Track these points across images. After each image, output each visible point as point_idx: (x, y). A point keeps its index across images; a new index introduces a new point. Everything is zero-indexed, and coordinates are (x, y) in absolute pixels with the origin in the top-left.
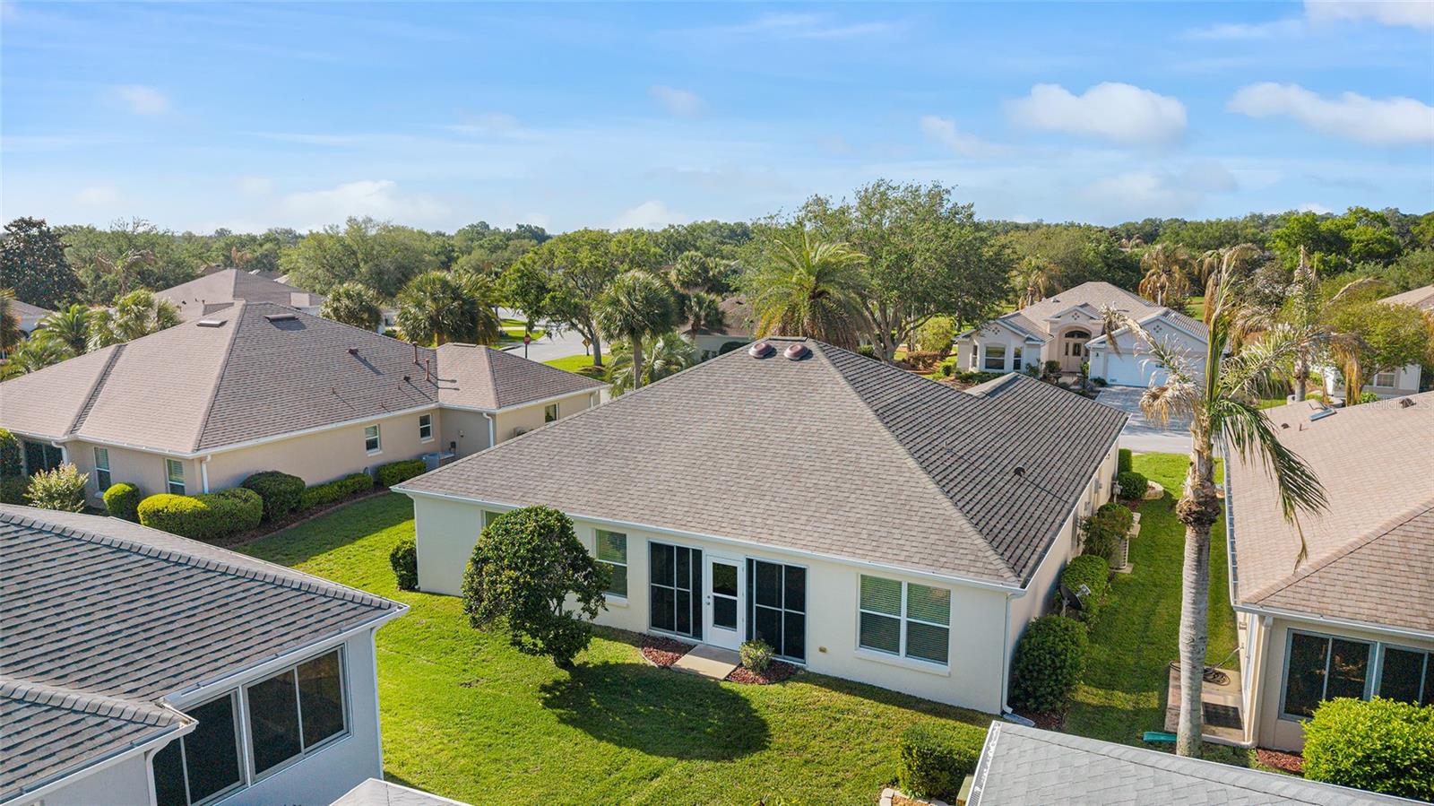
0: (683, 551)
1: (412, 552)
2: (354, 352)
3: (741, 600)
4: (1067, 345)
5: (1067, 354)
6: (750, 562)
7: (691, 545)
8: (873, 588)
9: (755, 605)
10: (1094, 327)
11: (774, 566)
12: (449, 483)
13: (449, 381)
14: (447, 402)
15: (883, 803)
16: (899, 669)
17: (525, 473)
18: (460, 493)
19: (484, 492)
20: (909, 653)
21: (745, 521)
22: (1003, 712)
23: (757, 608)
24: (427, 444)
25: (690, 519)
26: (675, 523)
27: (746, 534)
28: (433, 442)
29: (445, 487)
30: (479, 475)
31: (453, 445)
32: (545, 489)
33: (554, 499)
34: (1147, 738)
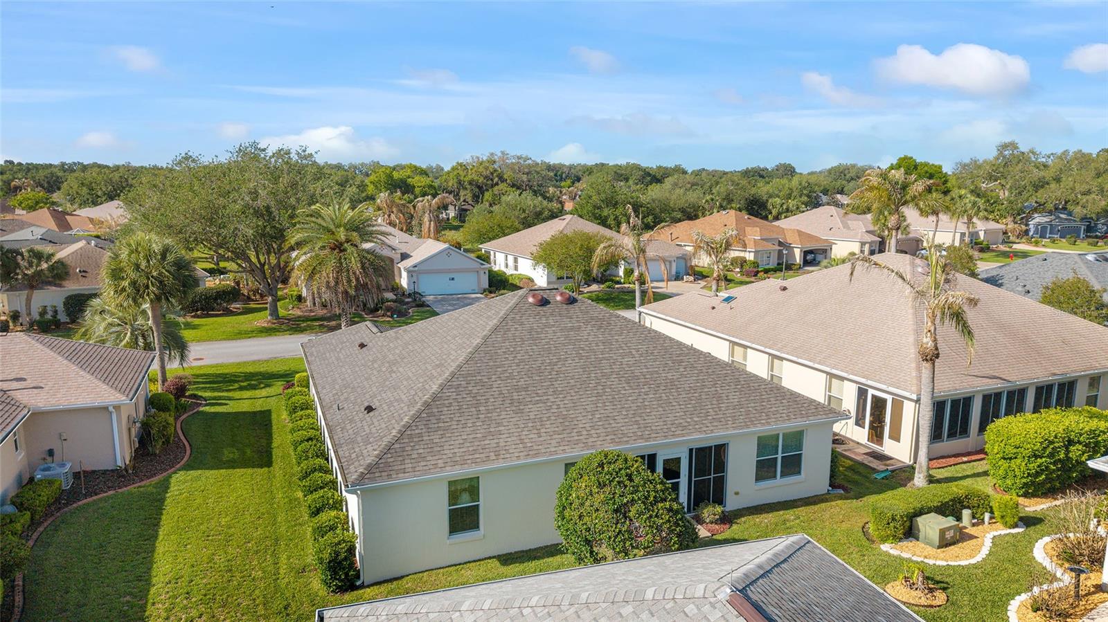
3: (683, 481)
6: (691, 450)
7: (647, 452)
8: (766, 445)
9: (693, 479)
10: (395, 256)
11: (706, 448)
12: (407, 466)
13: (11, 380)
14: (40, 405)
15: (894, 552)
16: (780, 487)
17: (471, 436)
18: (432, 471)
19: (455, 463)
20: (782, 475)
21: (681, 423)
22: (828, 490)
23: (695, 481)
24: (21, 459)
25: (647, 433)
26: (641, 437)
27: (693, 430)
28: (24, 456)
29: (407, 470)
30: (429, 450)
31: (51, 453)
32: (508, 443)
33: (528, 449)
34: (879, 477)
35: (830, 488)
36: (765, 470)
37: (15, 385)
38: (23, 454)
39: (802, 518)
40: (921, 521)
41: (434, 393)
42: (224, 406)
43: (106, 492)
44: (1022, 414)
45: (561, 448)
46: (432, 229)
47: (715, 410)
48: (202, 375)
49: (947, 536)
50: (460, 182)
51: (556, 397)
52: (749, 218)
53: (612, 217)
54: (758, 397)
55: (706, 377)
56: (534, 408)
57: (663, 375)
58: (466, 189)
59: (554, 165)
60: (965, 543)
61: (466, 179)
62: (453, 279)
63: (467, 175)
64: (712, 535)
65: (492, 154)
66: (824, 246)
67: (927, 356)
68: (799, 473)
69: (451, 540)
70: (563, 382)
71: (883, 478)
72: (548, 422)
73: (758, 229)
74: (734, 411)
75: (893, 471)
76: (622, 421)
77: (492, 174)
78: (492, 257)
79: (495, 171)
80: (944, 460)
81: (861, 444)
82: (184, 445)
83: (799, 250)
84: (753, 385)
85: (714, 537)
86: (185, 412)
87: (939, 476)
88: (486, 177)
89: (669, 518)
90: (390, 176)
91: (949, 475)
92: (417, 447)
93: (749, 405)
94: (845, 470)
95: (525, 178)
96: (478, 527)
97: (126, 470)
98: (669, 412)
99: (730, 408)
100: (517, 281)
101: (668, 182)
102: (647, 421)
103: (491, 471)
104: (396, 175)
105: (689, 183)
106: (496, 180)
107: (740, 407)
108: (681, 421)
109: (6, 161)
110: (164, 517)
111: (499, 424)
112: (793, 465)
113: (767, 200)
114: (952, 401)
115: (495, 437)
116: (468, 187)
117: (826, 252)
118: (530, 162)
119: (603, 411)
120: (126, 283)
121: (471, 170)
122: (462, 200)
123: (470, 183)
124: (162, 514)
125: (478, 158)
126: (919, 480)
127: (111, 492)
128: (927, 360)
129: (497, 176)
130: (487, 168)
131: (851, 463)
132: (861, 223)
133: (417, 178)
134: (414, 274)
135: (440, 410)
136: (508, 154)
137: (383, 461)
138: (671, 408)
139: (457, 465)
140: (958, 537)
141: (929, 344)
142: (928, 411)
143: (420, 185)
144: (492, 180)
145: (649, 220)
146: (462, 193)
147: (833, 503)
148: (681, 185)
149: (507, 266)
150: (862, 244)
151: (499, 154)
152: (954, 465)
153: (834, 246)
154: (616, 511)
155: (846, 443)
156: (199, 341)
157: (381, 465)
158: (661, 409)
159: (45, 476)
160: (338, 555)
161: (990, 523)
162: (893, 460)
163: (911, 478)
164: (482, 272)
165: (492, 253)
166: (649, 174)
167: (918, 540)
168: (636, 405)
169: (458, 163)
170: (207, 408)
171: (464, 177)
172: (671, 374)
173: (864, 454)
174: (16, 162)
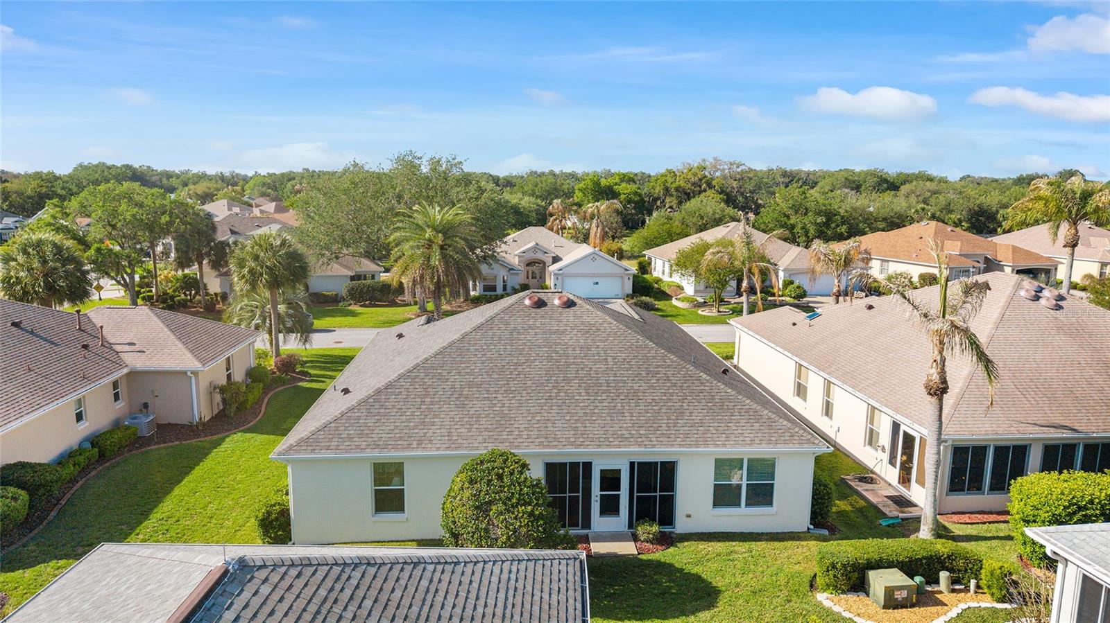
0: (574, 465)
1: (285, 513)
2: (15, 324)
3: (624, 494)
4: (528, 272)
5: (528, 278)
6: (632, 464)
7: (581, 460)
8: (724, 466)
9: (635, 494)
10: (547, 259)
11: (650, 463)
12: (333, 444)
13: (125, 344)
14: (138, 366)
15: (827, 604)
16: (742, 517)
17: (404, 424)
18: (352, 451)
19: (377, 446)
20: (747, 505)
21: (624, 434)
22: (808, 529)
23: (637, 496)
24: (119, 408)
25: (581, 440)
26: (572, 444)
27: (633, 443)
28: (124, 406)
29: (331, 447)
30: (359, 432)
31: (146, 406)
32: (436, 435)
33: (452, 442)
34: (884, 524)
35: (812, 527)
36: (724, 496)
37: (127, 348)
38: (123, 404)
39: (753, 553)
40: (872, 574)
41: (390, 382)
42: (321, 384)
43: (173, 442)
44: (1071, 471)
45: (484, 445)
46: (598, 234)
47: (669, 425)
48: (323, 356)
49: (896, 597)
50: (667, 190)
51: (505, 395)
52: (952, 231)
53: (800, 226)
54: (726, 418)
55: (676, 391)
56: (478, 404)
57: (630, 385)
58: (672, 196)
59: (791, 172)
60: (922, 609)
61: (674, 185)
62: (597, 283)
63: (675, 182)
64: (639, 554)
65: (704, 160)
66: (1049, 265)
67: (931, 389)
68: (770, 504)
69: (375, 518)
70: (520, 382)
71: (889, 526)
72: (485, 419)
73: (959, 243)
74: (691, 429)
75: (903, 519)
76: (561, 425)
77: (700, 180)
78: (653, 263)
79: (705, 177)
80: (979, 516)
81: (892, 486)
82: (259, 414)
83: (1010, 268)
84: (728, 404)
85: (640, 556)
86: (283, 385)
87: (957, 532)
88: (693, 184)
89: (528, 522)
90: (597, 184)
91: (974, 533)
92: (350, 428)
93: (712, 425)
94: (851, 511)
95: (735, 184)
96: (404, 510)
97: (197, 426)
98: (617, 422)
99: (688, 425)
100: (666, 288)
101: (904, 189)
102: (588, 429)
103: (413, 458)
104: (603, 182)
105: (929, 191)
106: (704, 186)
107: (700, 425)
108: (625, 432)
109: (304, 169)
110: (197, 468)
111: (436, 416)
112: (762, 494)
113: (998, 211)
114: (997, 449)
115: (426, 427)
116: (675, 193)
117: (1049, 273)
118: (743, 167)
119: (546, 414)
120: (246, 270)
121: (680, 176)
122: (667, 206)
123: (677, 189)
124: (198, 465)
125: (689, 164)
126: (925, 533)
127: (177, 443)
128: (931, 394)
129: (705, 182)
130: (695, 174)
131: (863, 503)
132: (1107, 239)
133: (624, 185)
134: (559, 277)
135: (387, 397)
136: (720, 160)
137: (314, 436)
138: (621, 418)
139: (378, 448)
140: (914, 601)
141: (934, 377)
142: (933, 454)
143: (625, 192)
144: (700, 187)
145: (843, 230)
146: (668, 200)
147: (804, 543)
148: (919, 194)
149: (663, 273)
150: (1102, 265)
151: (712, 160)
152: (990, 523)
153: (1059, 265)
154: (477, 508)
155: (876, 483)
156: (350, 327)
157: (311, 440)
158: (609, 418)
159: (132, 423)
160: (269, 516)
161: (976, 592)
162: (916, 508)
163: (918, 530)
164: (627, 278)
165: (653, 259)
166: (886, 181)
167: (868, 596)
168: (584, 411)
169: (667, 170)
170: (305, 383)
171: (672, 183)
172: (639, 385)
173: (886, 497)
174: (311, 170)
